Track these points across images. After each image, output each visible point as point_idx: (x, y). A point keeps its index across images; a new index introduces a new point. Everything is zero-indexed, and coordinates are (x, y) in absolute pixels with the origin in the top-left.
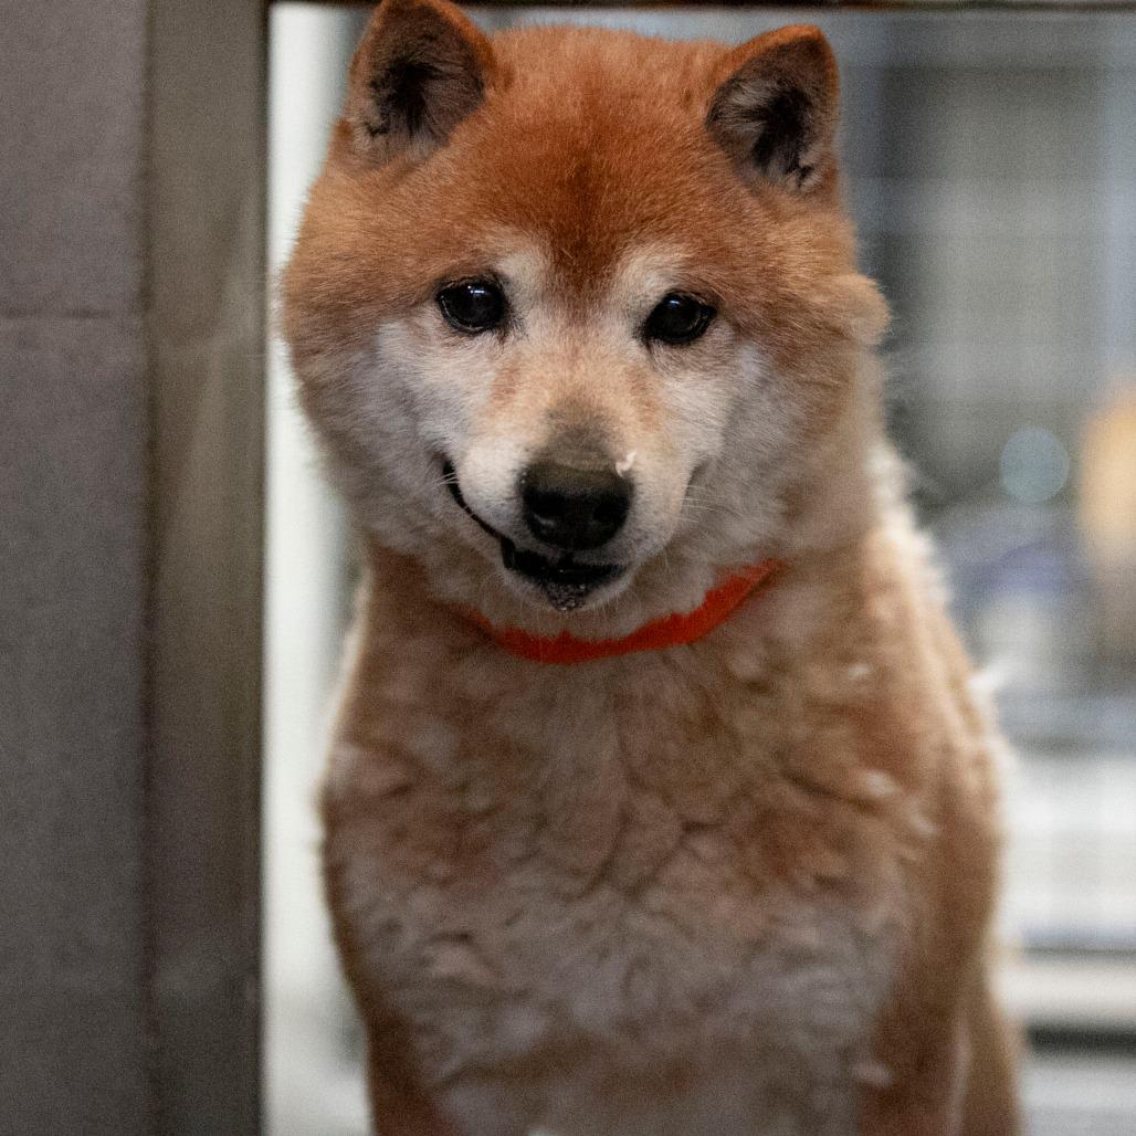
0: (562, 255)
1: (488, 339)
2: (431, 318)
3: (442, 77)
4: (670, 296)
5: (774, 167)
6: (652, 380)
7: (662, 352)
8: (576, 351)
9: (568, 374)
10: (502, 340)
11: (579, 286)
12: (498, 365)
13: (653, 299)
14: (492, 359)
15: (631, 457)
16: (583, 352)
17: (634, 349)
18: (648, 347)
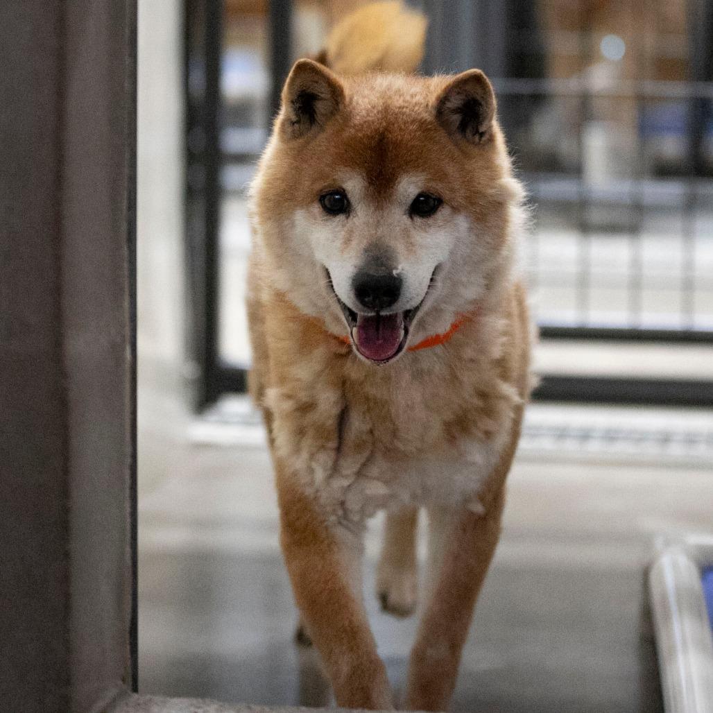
0: (372, 180)
1: (341, 217)
2: (316, 209)
3: (322, 99)
4: (420, 195)
5: (469, 133)
6: (413, 232)
7: (418, 220)
8: (378, 221)
9: (374, 232)
10: (347, 218)
11: (379, 192)
12: (346, 229)
13: (412, 197)
14: (344, 226)
15: (400, 267)
16: (382, 221)
17: (405, 220)
18: (412, 218)
